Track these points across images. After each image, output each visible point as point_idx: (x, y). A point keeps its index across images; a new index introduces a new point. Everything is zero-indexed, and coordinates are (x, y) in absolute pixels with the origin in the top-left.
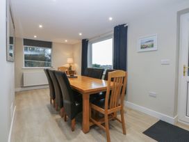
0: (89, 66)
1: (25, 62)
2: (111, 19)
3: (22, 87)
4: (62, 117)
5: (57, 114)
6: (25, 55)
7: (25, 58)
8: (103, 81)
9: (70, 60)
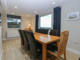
0: (39, 28)
1: (8, 26)
2: (54, 3)
3: (6, 38)
4: (29, 56)
5: (26, 54)
6: (8, 22)
7: (8, 24)
8: (49, 35)
9: (29, 25)
